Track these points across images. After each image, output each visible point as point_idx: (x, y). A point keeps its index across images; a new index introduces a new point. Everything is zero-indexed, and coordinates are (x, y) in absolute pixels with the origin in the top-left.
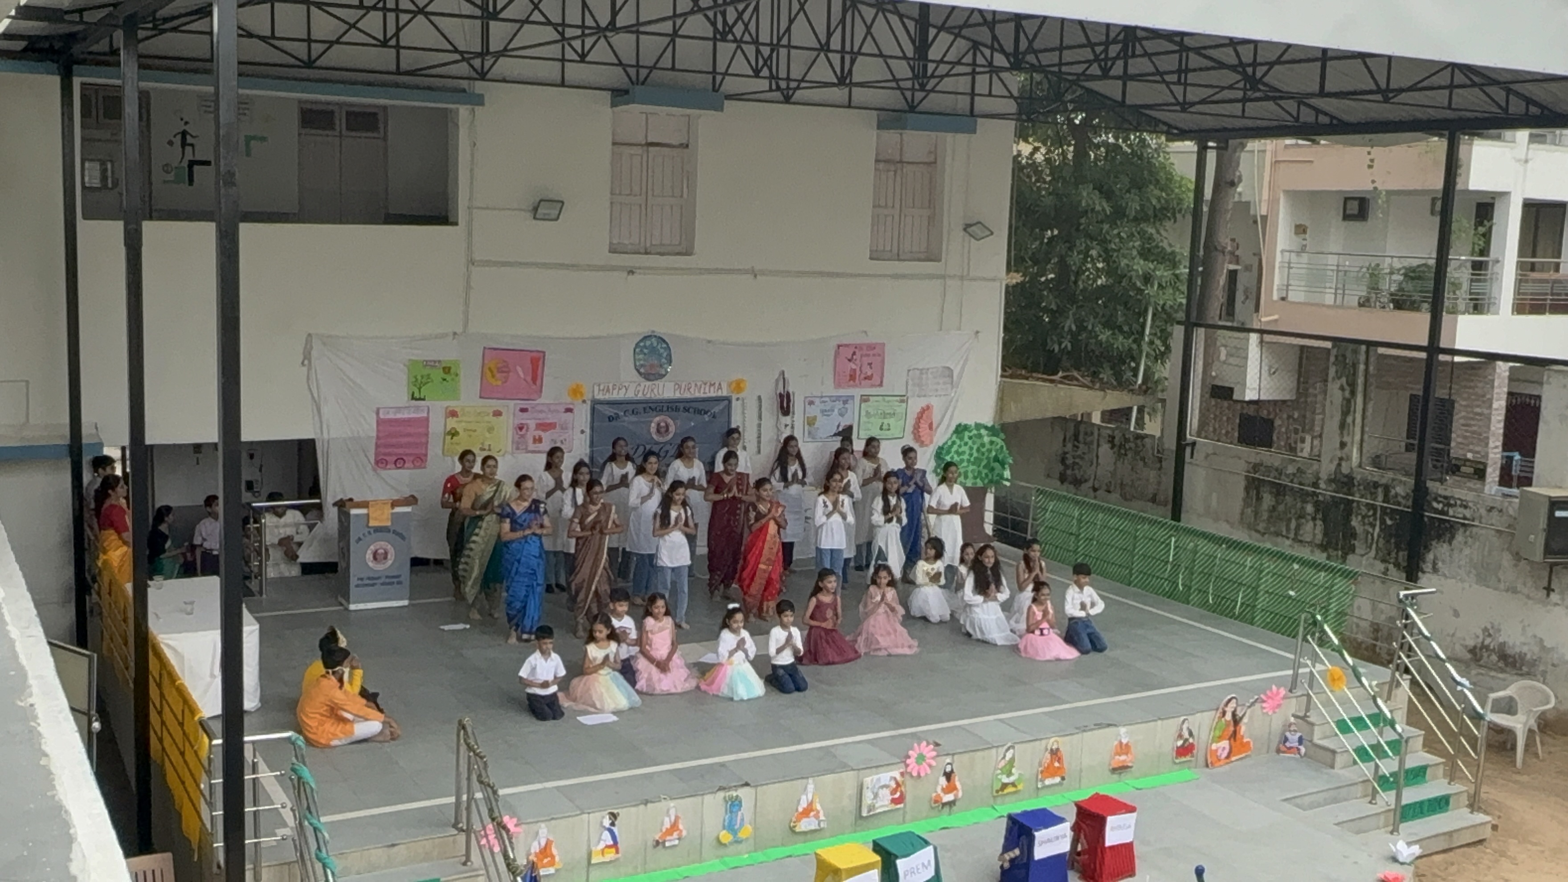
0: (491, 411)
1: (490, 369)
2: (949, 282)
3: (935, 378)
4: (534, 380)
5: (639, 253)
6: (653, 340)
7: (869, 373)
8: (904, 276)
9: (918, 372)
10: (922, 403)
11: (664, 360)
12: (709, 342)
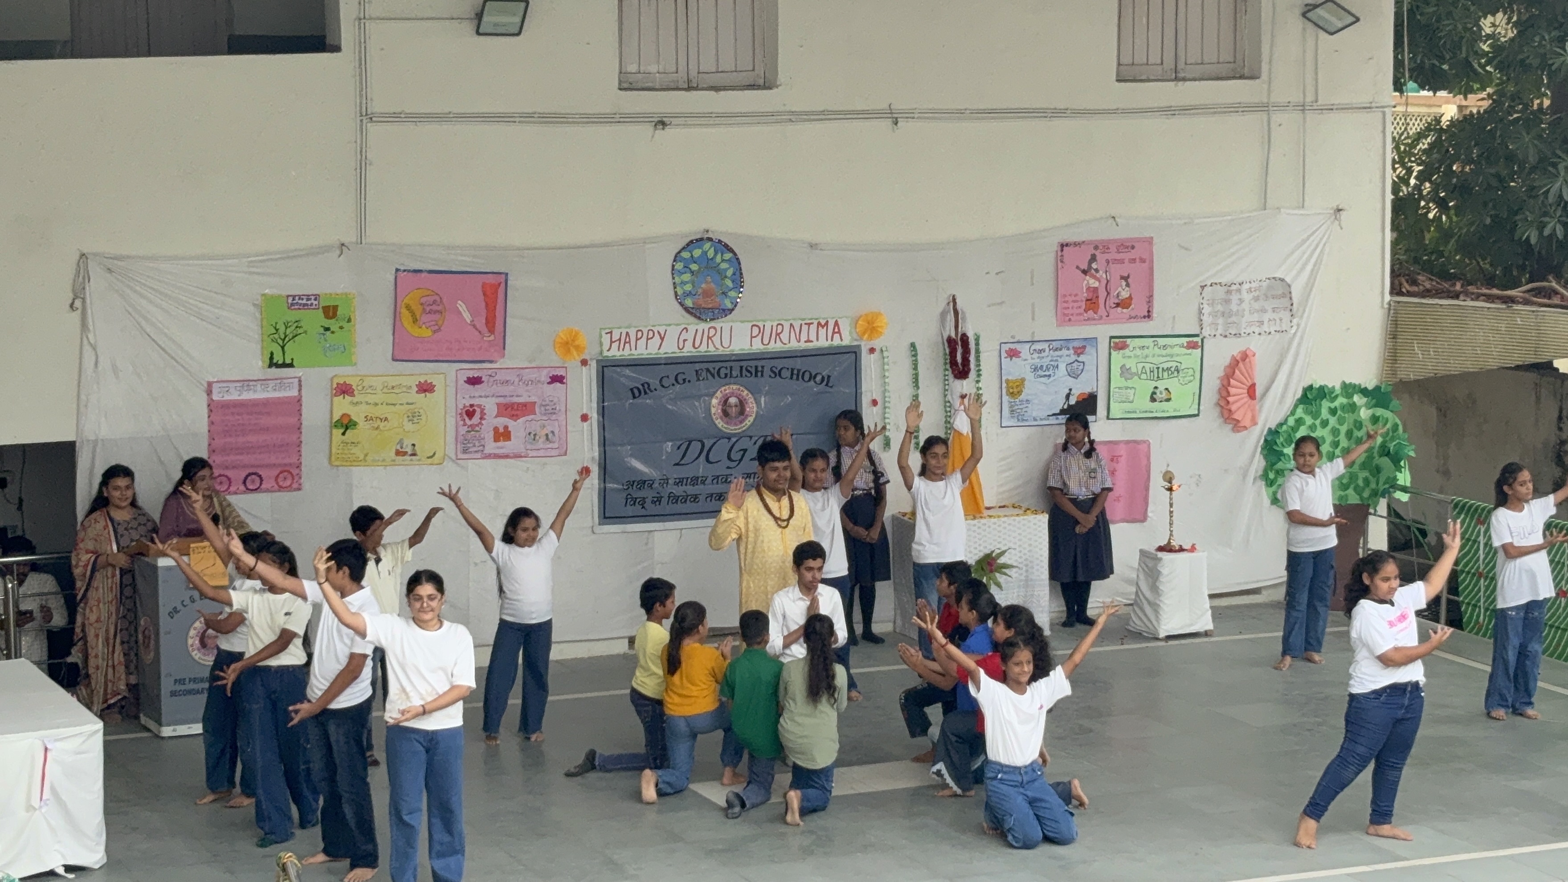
0: (413, 382)
1: (408, 307)
2: (1277, 117)
3: (1256, 299)
4: (490, 323)
5: (677, 89)
6: (707, 245)
7: (1125, 294)
8: (1185, 110)
9: (1221, 291)
10: (1234, 348)
11: (729, 283)
12: (813, 246)
